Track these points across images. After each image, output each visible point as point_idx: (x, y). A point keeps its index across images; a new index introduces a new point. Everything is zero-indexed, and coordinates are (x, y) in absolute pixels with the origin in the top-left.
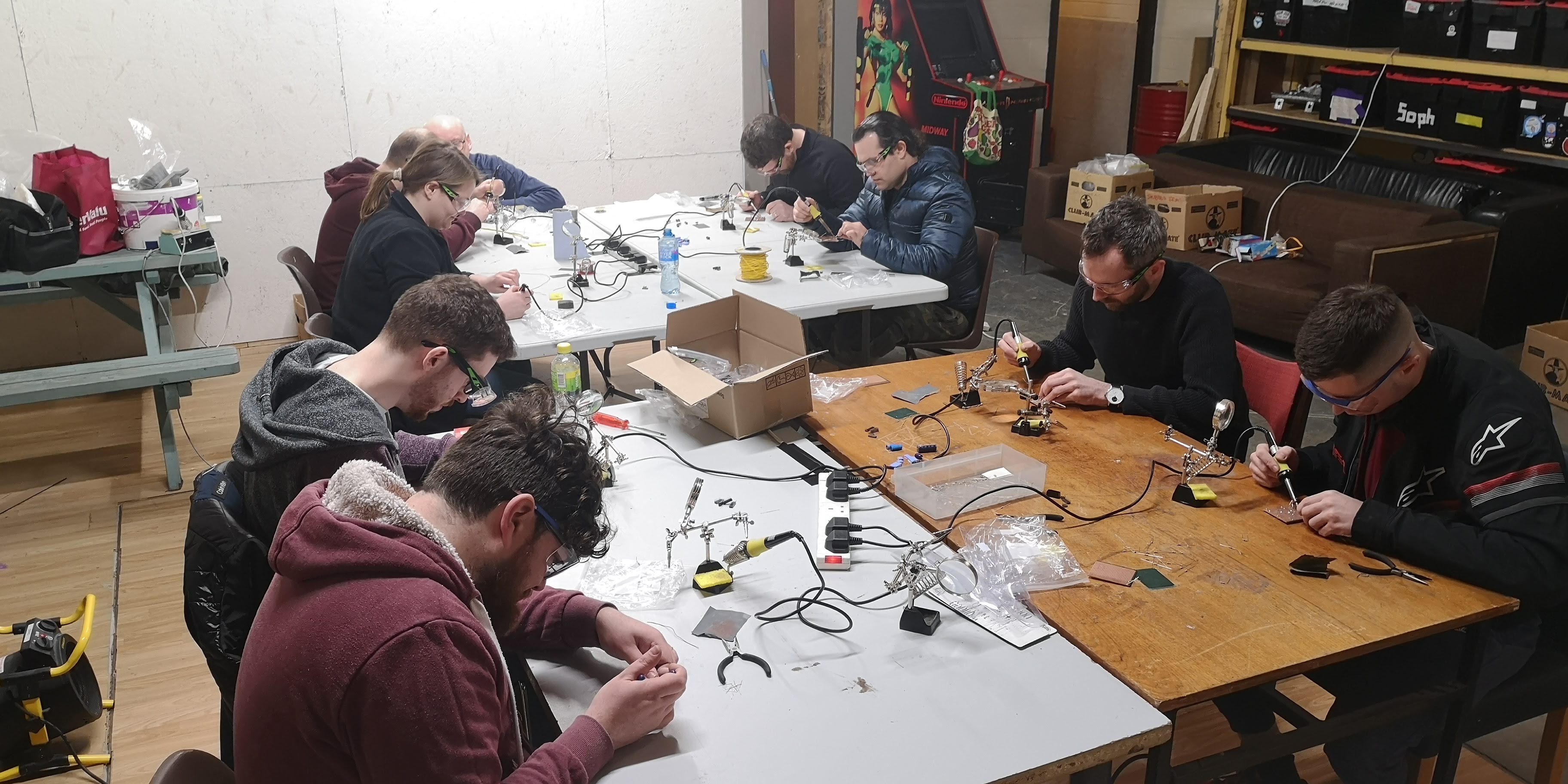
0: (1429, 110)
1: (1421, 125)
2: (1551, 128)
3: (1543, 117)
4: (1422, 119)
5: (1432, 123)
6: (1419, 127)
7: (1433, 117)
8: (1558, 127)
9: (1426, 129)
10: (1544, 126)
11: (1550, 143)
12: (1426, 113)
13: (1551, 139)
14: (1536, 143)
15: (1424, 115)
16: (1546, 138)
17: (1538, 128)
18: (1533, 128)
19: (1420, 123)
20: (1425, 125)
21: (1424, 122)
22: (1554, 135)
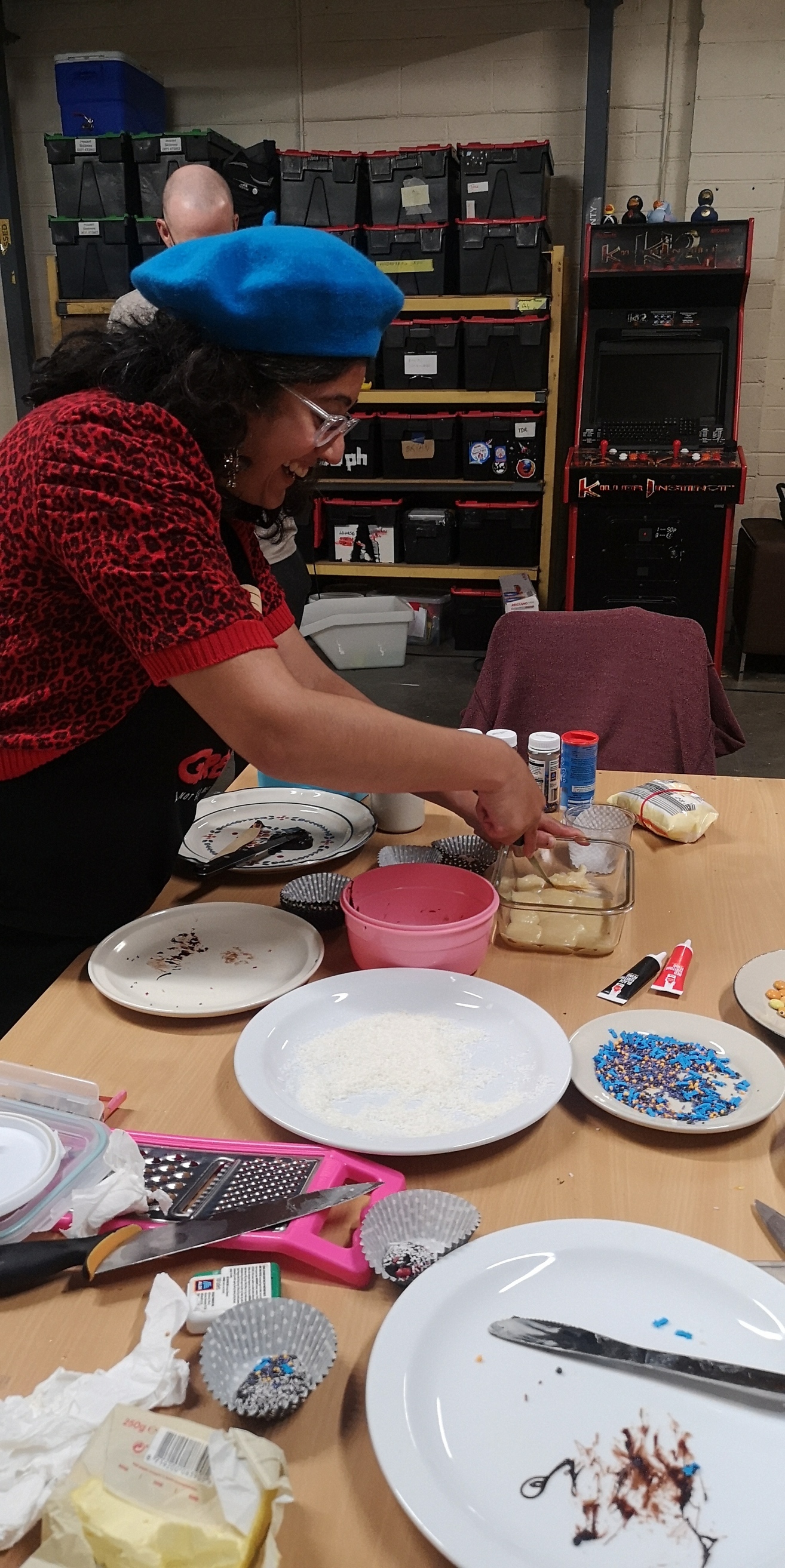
0: (359, 449)
1: (352, 467)
2: (501, 452)
3: (490, 441)
4: (351, 460)
5: (365, 463)
6: (349, 469)
7: (365, 456)
8: (507, 451)
9: (358, 470)
10: (492, 452)
11: (502, 468)
12: (355, 452)
13: (502, 464)
14: (486, 469)
15: (353, 456)
16: (496, 464)
17: (486, 453)
18: (480, 455)
19: (349, 464)
20: (357, 465)
21: (354, 463)
22: (505, 460)
